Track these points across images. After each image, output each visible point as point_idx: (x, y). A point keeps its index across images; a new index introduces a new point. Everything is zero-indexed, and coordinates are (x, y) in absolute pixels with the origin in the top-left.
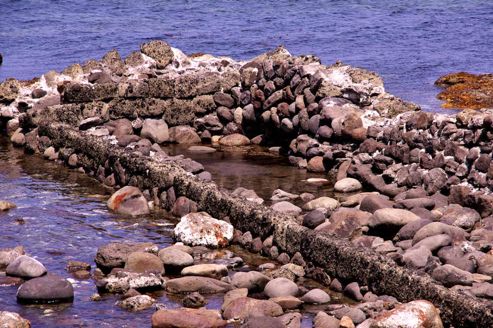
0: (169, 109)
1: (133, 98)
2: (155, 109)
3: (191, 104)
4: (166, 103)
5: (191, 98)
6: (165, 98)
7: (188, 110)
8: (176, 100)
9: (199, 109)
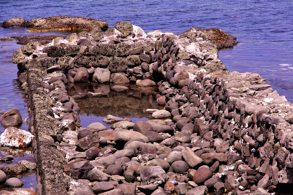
0: (111, 63)
1: (89, 55)
2: (103, 62)
3: (125, 60)
4: (110, 59)
5: (125, 56)
6: (109, 56)
7: (123, 63)
8: (116, 57)
9: (130, 63)
